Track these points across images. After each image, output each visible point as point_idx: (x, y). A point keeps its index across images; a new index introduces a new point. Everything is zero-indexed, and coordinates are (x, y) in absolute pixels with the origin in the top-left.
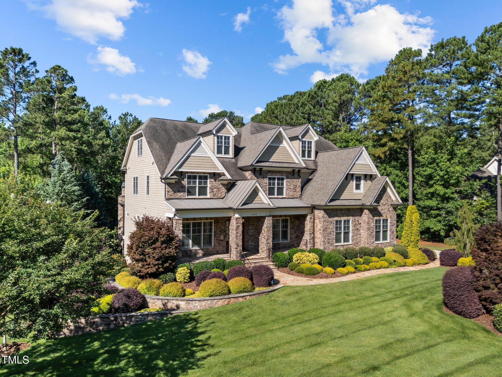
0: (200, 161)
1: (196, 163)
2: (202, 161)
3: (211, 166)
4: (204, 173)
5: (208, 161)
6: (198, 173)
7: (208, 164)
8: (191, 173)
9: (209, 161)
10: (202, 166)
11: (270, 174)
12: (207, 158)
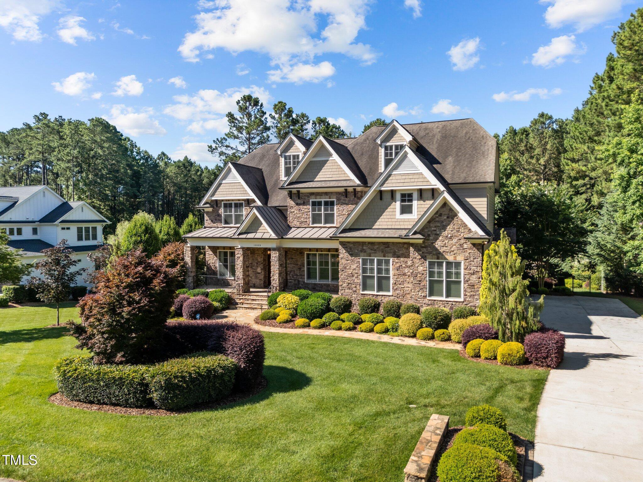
0: (231, 187)
1: (227, 190)
2: (233, 187)
3: (242, 192)
4: (239, 200)
5: (238, 187)
6: (233, 200)
7: (238, 190)
8: (226, 200)
9: (240, 187)
10: (233, 193)
11: (313, 197)
12: (238, 184)
